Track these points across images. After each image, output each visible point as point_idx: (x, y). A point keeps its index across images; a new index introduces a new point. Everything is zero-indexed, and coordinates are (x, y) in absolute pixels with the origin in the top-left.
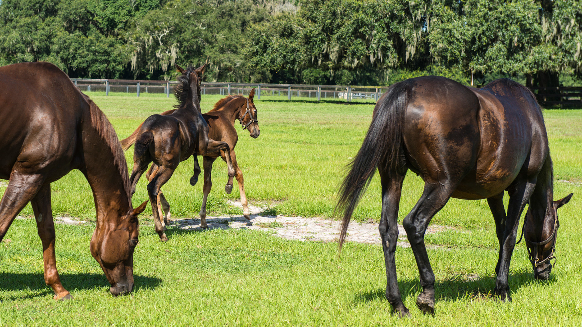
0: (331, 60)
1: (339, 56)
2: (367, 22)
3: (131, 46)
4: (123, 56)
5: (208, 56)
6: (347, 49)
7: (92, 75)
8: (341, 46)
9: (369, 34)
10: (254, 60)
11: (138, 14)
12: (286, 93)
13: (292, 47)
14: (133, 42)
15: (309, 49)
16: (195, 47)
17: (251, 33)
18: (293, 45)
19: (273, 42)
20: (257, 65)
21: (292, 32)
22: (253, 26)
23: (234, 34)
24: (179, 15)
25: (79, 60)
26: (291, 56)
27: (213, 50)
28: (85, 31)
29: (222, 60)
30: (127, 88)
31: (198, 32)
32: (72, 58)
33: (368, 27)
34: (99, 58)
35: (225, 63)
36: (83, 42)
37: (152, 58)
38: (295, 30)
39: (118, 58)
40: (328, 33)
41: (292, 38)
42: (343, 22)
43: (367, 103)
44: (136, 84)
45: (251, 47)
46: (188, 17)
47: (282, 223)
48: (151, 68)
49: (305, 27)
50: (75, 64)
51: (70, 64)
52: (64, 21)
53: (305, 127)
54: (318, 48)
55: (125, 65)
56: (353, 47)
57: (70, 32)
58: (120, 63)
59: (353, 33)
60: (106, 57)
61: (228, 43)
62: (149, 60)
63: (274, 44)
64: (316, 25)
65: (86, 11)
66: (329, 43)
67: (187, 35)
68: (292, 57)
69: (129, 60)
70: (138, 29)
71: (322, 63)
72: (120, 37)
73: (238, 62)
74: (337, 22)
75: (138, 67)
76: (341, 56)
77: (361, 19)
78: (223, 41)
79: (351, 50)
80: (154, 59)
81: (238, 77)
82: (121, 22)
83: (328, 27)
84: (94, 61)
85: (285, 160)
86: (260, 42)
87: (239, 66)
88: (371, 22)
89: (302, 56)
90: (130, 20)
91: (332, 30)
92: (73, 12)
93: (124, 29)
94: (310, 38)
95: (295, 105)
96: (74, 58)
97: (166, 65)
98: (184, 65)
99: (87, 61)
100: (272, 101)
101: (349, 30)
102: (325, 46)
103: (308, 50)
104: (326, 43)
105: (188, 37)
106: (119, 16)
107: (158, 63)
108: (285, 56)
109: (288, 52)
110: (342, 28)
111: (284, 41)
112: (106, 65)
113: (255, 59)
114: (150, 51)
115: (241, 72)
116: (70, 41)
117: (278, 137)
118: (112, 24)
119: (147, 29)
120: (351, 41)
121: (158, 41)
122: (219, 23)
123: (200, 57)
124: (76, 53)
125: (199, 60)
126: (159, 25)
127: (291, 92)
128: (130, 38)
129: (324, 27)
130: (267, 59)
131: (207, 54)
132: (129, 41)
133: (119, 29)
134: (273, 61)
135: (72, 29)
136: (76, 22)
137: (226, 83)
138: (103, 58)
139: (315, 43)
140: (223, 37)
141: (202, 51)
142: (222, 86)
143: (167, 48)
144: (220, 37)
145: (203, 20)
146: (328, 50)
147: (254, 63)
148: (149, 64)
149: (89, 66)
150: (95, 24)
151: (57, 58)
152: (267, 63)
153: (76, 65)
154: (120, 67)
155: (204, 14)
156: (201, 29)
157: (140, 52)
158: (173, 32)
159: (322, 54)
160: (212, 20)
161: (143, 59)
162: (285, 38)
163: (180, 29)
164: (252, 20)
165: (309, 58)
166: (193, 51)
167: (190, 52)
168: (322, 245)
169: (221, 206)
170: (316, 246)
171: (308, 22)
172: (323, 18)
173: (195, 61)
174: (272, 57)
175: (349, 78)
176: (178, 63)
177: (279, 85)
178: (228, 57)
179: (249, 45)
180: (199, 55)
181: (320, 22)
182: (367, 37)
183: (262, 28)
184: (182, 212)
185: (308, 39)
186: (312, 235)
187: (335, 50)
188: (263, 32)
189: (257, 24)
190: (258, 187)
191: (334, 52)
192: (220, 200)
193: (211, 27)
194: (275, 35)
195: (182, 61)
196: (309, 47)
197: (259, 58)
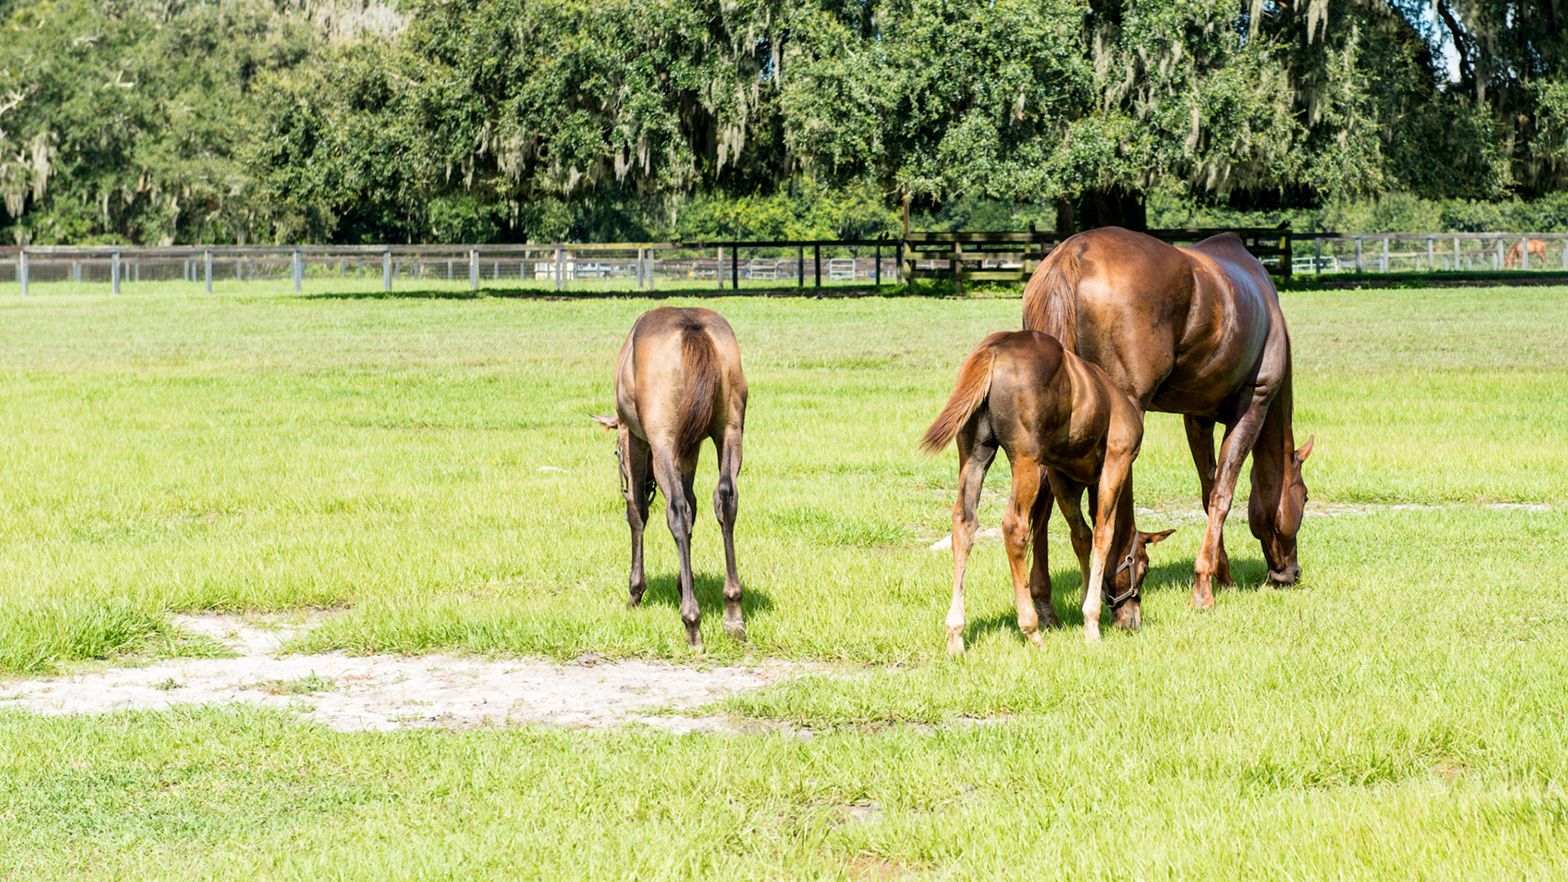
0: (502, 174)
1: (526, 162)
2: (601, 61)
5: (145, 168)
6: (547, 140)
8: (531, 133)
9: (610, 96)
10: (278, 179)
13: (389, 137)
15: (436, 141)
16: (104, 142)
17: (265, 101)
18: (392, 131)
19: (332, 125)
20: (286, 192)
21: (387, 93)
22: (271, 77)
23: (221, 100)
24: (53, 49)
26: (384, 165)
27: (160, 149)
29: (187, 177)
31: (113, 98)
33: (606, 76)
35: (196, 187)
38: (395, 89)
40: (493, 97)
41: (388, 113)
42: (534, 63)
43: (611, 294)
45: (266, 141)
46: (81, 55)
47: (334, 676)
49: (422, 79)
54: (463, 140)
56: (563, 135)
59: (562, 95)
61: (203, 126)
63: (335, 130)
64: (457, 72)
66: (494, 125)
67: (79, 107)
68: (390, 167)
71: (474, 182)
73: (236, 182)
74: (515, 64)
76: (531, 164)
77: (585, 53)
78: (189, 122)
79: (559, 143)
81: (235, 227)
83: (491, 79)
85: (354, 482)
86: (292, 125)
87: (238, 193)
88: (614, 61)
89: (419, 163)
91: (503, 87)
94: (440, 109)
95: (402, 307)
97: (19, 197)
98: (75, 194)
100: (337, 296)
101: (551, 85)
102: (482, 133)
103: (436, 146)
104: (487, 124)
105: (81, 111)
108: (367, 166)
109: (377, 154)
110: (530, 79)
111: (366, 120)
113: (281, 176)
115: (246, 212)
117: (341, 413)
120: (559, 118)
123: (122, 169)
127: (393, 265)
129: (478, 77)
131: (140, 162)
134: (332, 180)
137: (199, 246)
139: (453, 125)
140: (187, 108)
141: (126, 153)
142: (188, 255)
143: (21, 146)
144: (179, 109)
145: (125, 62)
146: (494, 143)
147: (278, 188)
152: (315, 186)
155: (129, 44)
156: (121, 89)
158: (37, 100)
159: (476, 157)
160: (154, 60)
162: (367, 111)
163: (56, 90)
164: (271, 57)
165: (438, 169)
166: (99, 153)
167: (89, 155)
168: (443, 740)
169: (153, 634)
170: (424, 744)
171: (433, 63)
172: (475, 51)
173: (107, 183)
174: (330, 170)
175: (563, 219)
176: (54, 191)
177: (355, 248)
178: (205, 170)
179: (260, 134)
180: (117, 164)
181: (468, 63)
182: (605, 104)
183: (299, 86)
184: (38, 660)
185: (433, 115)
186: (417, 709)
187: (513, 146)
188: (301, 96)
189: (284, 71)
190: (269, 571)
191: (511, 150)
192: (153, 616)
193: (151, 80)
194: (335, 104)
195: (67, 186)
196: (437, 136)
197: (292, 171)
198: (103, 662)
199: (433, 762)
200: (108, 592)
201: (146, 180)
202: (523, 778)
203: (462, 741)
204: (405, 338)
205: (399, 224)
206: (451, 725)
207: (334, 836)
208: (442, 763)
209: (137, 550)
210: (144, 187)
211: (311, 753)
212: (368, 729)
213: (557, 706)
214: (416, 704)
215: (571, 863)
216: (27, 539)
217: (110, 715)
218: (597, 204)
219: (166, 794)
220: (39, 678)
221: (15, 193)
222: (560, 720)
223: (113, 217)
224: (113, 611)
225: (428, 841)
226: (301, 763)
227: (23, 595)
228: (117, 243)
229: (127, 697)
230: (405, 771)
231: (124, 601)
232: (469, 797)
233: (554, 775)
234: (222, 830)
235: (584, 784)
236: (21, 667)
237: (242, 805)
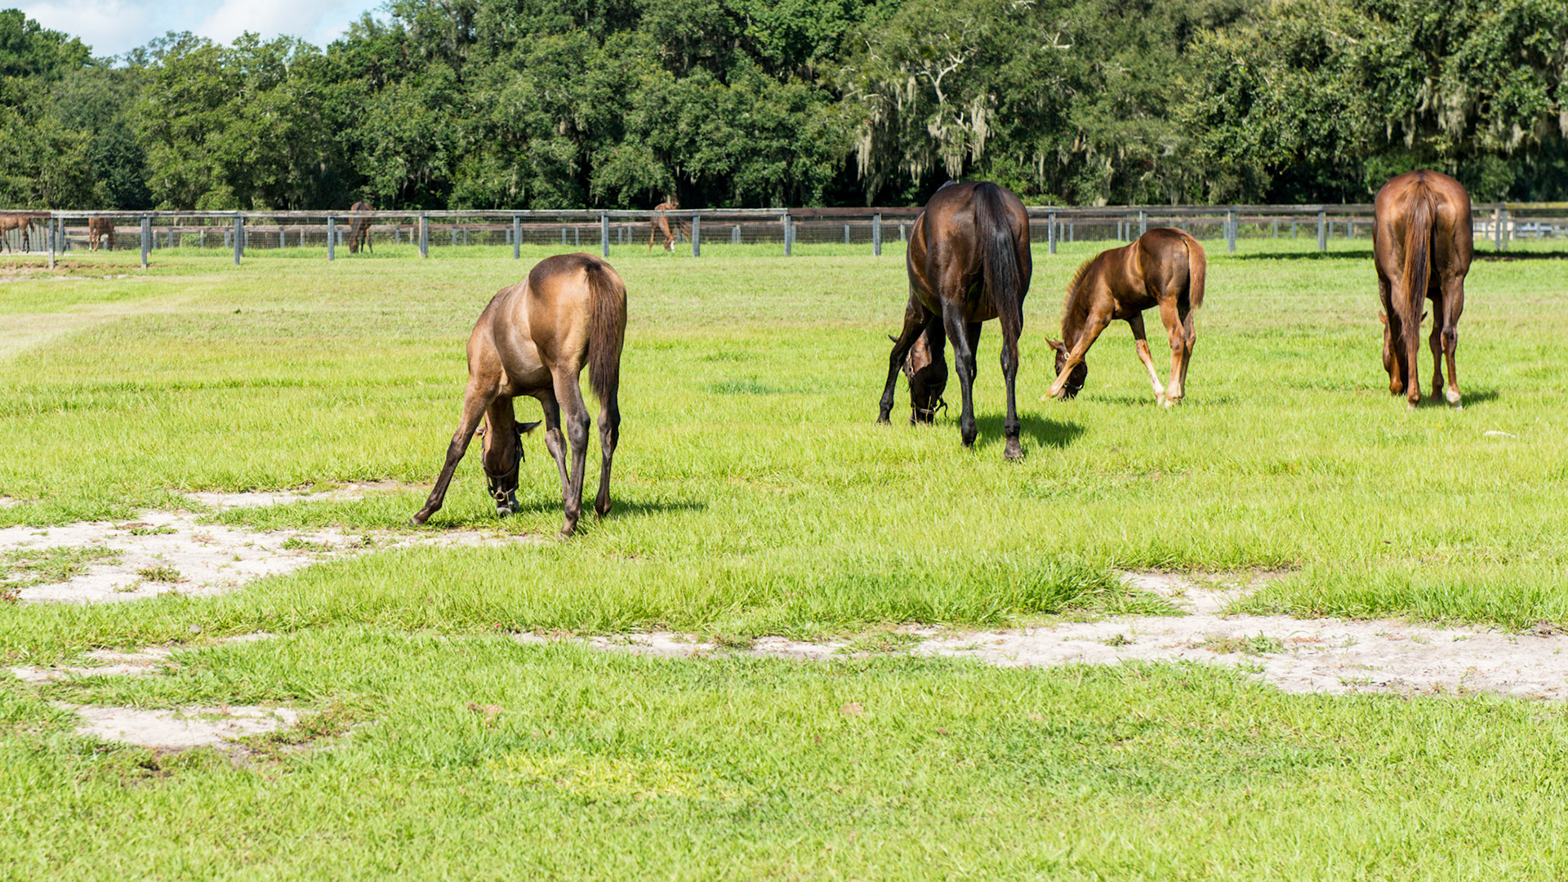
0: (1441, 132)
1: (1467, 120)
2: (1546, 15)
3: (855, 107)
4: (833, 138)
5: (1080, 128)
6: (1489, 97)
7: (744, 195)
8: (1473, 90)
9: (1555, 51)
10: (1214, 139)
11: (873, 14)
12: (1312, 230)
13: (1326, 95)
14: (860, 97)
15: (1375, 100)
16: (1040, 104)
17: (1201, 60)
18: (1329, 89)
19: (1269, 84)
20: (1221, 151)
21: (1324, 50)
22: (1208, 36)
23: (1156, 60)
24: (992, 12)
25: (705, 153)
26: (1320, 123)
27: (1095, 110)
28: (721, 68)
29: (1122, 138)
30: (847, 229)
31: (1050, 60)
32: (686, 146)
33: (1551, 32)
34: (763, 144)
35: (1131, 147)
36: (715, 100)
37: (915, 140)
38: (1333, 47)
39: (818, 143)
40: (1433, 54)
41: (1325, 70)
42: (1476, 18)
43: (1553, 255)
44: (870, 218)
45: (1203, 100)
46: (1020, 18)
47: (1282, 638)
48: (916, 168)
49: (1361, 36)
50: (694, 166)
51: (681, 164)
52: (661, 43)
53: (1363, 337)
54: (1403, 98)
55: (839, 161)
56: (1506, 92)
57: (678, 74)
58: (824, 157)
59: (1505, 51)
60: (784, 142)
61: (1139, 86)
62: (907, 144)
63: (1272, 88)
64: (1397, 29)
65: (722, 11)
66: (1435, 82)
67: (1017, 69)
68: (1326, 125)
69: (849, 147)
70: (874, 57)
71: (1415, 140)
72: (821, 82)
73: (1170, 142)
74: (1457, 19)
75: (878, 167)
76: (1473, 120)
77: (1530, 7)
78: (1125, 83)
79: (1501, 100)
80: (921, 142)
81: (1168, 187)
82: (824, 39)
83: (1432, 35)
84: (751, 154)
85: (1297, 443)
86: (1229, 84)
87: (1172, 153)
88: (1560, 15)
89: (1356, 121)
90: (849, 31)
91: (1445, 42)
92: (684, 15)
93: (833, 58)
94: (1379, 67)
95: (1337, 267)
96: (692, 146)
97: (958, 159)
98: (1011, 155)
99: (729, 156)
100: (1271, 256)
101: (1493, 40)
102: (1423, 90)
103: (1374, 104)
104: (1428, 81)
105: (1019, 74)
106: (818, 20)
107: (933, 153)
108: (1304, 124)
109: (1314, 112)
110: (1473, 35)
111: (1303, 78)
112: (784, 164)
113: (1217, 135)
114: (909, 121)
115: (1180, 172)
116: (677, 98)
117: (1280, 373)
118: (798, 46)
119: (900, 56)
120: (1500, 74)
121: (934, 88)
122: (1112, 29)
123: (1058, 131)
124: (698, 134)
125: (1055, 141)
126: (935, 43)
127: (1327, 226)
128: (850, 85)
129: (1418, 33)
130: (1250, 133)
131: (1076, 123)
132: (850, 91)
133: (818, 60)
134: (1268, 139)
135: (682, 64)
136: (695, 43)
137: (1133, 207)
138: (775, 144)
139: (1392, 83)
140: (1121, 69)
141: (1062, 114)
142: (1123, 215)
143: (960, 108)
144: (1115, 70)
145: (1062, 24)
146: (1435, 102)
147: (1214, 148)
148: (908, 157)
149: (734, 170)
150: (749, 46)
151: (644, 149)
152: (1251, 145)
153: (699, 166)
154: (825, 170)
155: (1066, 6)
156: (1058, 51)
157: (881, 123)
158: (976, 63)
159: (1417, 115)
160: (1090, 22)
161: (889, 142)
162: (1304, 69)
163: (995, 53)
164: (1206, 17)
165: (1376, 127)
166: (1036, 115)
167: (1026, 117)
168: (1395, 707)
169: (1102, 590)
170: (1375, 709)
171: (1372, 20)
172: (1416, 6)
173: (1044, 144)
174: (1265, 128)
175: (1503, 177)
176: (991, 152)
177: (1290, 208)
178: (1140, 130)
179: (1196, 93)
180: (1053, 125)
181: (1409, 19)
182: (1549, 60)
183: (1236, 44)
184: (991, 612)
185: (1371, 72)
186: (1367, 673)
187: (1454, 104)
188: (1238, 54)
189: (1220, 31)
190: (1214, 531)
191: (1452, 109)
192: (1102, 573)
193: (1087, 41)
194: (1273, 63)
195: (1004, 147)
196: (1376, 95)
197: (1228, 131)
198: (1053, 616)
199: (1386, 727)
200: (1057, 547)
201: (1081, 140)
202: (1478, 748)
203: (1415, 708)
204: (1342, 299)
205: (1334, 184)
206: (1403, 691)
207: (1288, 798)
208: (1395, 729)
209: (1084, 508)
210: (1079, 148)
211: (1262, 714)
212: (1319, 692)
213: (1512, 676)
214: (1366, 668)
215: (1533, 837)
216: (976, 494)
217: (1063, 669)
218: (1538, 162)
219: (1119, 748)
220: (992, 629)
221: (954, 155)
222: (1516, 690)
223: (1048, 178)
224: (1064, 566)
225: (1384, 807)
226: (1252, 723)
227: (975, 548)
228: (1052, 204)
229: (1076, 652)
230: (1357, 736)
231: (1074, 558)
232: (1423, 764)
233: (1511, 745)
234: (1176, 786)
235: (1543, 756)
236: (975, 619)
237: (1195, 763)
